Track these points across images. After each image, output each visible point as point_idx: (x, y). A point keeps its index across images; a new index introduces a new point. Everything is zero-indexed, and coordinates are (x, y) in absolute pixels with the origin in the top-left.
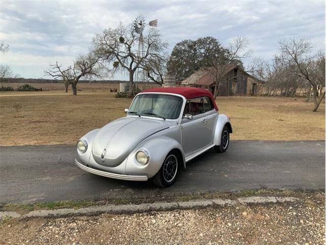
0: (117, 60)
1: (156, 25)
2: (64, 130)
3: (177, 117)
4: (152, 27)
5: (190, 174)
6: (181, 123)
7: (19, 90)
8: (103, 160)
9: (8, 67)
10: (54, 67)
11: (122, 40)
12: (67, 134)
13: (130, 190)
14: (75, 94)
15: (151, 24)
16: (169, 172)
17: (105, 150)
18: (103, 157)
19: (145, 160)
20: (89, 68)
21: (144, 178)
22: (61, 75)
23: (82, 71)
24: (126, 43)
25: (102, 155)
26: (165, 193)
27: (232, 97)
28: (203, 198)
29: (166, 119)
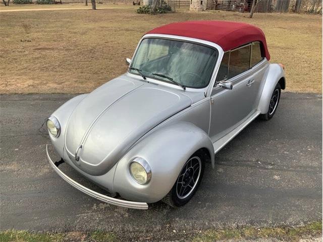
2: (68, 62)
3: (205, 85)
7: (38, 3)
12: (70, 70)
14: (94, 8)
17: (81, 147)
18: (78, 159)
21: (143, 206)
26: (178, 223)
27: (270, 14)
28: (240, 237)
29: (186, 88)
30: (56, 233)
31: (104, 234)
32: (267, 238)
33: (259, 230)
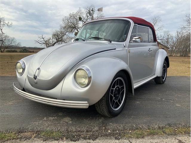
0: (77, 31)
1: (102, 11)
3: (124, 40)
4: (99, 12)
5: (138, 102)
6: (129, 47)
7: (20, 52)
8: (36, 81)
9: (14, 38)
10: (41, 38)
11: (80, 19)
13: (67, 120)
15: (99, 10)
16: (116, 98)
17: (39, 69)
18: (35, 78)
19: (86, 81)
20: (60, 38)
21: (84, 105)
22: (45, 42)
23: (57, 39)
24: (83, 21)
25: (34, 75)
26: (112, 126)
28: (163, 134)
29: (112, 42)
30: (11, 132)
31: (51, 133)
32: (184, 134)
33: (176, 129)
